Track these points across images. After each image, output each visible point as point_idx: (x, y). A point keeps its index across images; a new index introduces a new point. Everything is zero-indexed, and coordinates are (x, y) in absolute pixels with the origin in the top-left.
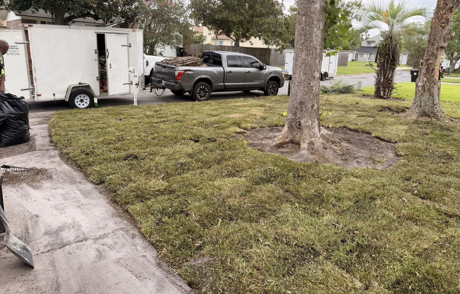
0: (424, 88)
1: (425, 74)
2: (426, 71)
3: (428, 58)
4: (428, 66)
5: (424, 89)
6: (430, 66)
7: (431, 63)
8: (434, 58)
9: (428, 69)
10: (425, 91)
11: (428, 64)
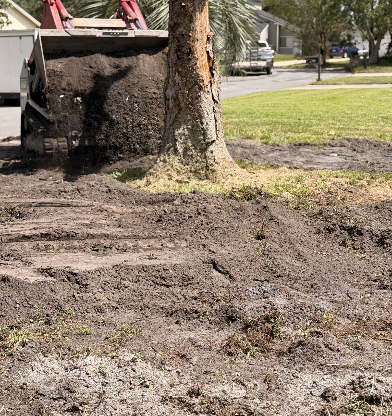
0: (177, 103)
1: (176, 64)
2: (175, 56)
3: (176, 21)
4: (179, 42)
5: (179, 105)
6: (181, 41)
7: (183, 35)
8: (187, 20)
9: (180, 51)
10: (181, 109)
11: (177, 38)
